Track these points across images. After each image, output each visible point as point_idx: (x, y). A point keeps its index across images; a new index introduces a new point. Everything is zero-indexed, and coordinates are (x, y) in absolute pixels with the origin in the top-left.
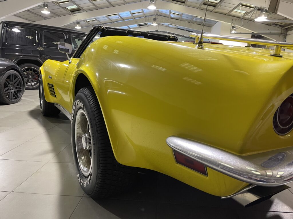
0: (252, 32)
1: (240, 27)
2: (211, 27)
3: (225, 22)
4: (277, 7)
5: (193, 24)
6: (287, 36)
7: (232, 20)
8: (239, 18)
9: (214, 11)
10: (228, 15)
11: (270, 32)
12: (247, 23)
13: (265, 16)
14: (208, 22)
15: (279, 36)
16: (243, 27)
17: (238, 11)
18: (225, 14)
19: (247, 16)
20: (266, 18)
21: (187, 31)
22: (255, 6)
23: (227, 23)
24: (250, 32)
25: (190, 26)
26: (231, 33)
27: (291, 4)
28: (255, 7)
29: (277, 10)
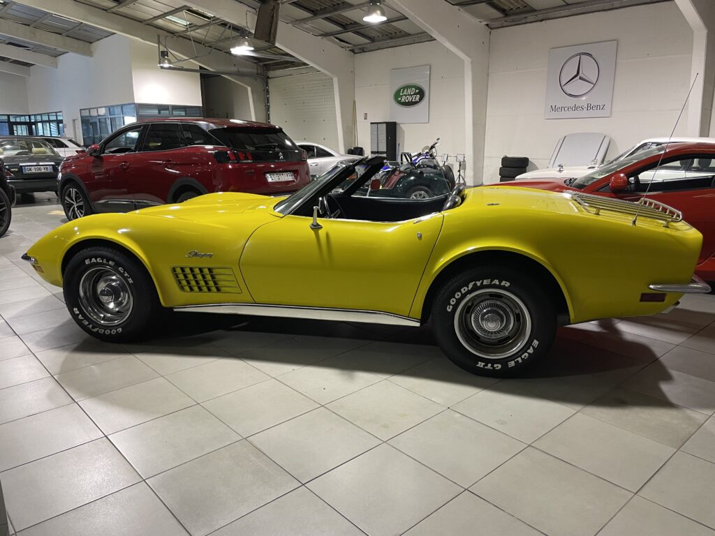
0: (201, 67)
1: (187, 58)
2: (91, 43)
3: (143, 39)
4: (272, 31)
5: (39, 32)
6: (269, 80)
7: (159, 36)
8: (173, 33)
9: (114, 10)
10: (148, 25)
11: (238, 71)
12: (209, 53)
13: (250, 45)
14: (86, 31)
15: (256, 79)
16: (195, 60)
17: (173, 20)
18: (141, 22)
19: (192, 34)
20: (253, 49)
21: (10, 43)
22: (214, 17)
23: (147, 42)
24: (196, 68)
25: (32, 35)
26: (162, 68)
27: (290, 25)
28: (215, 19)
29: (274, 38)
